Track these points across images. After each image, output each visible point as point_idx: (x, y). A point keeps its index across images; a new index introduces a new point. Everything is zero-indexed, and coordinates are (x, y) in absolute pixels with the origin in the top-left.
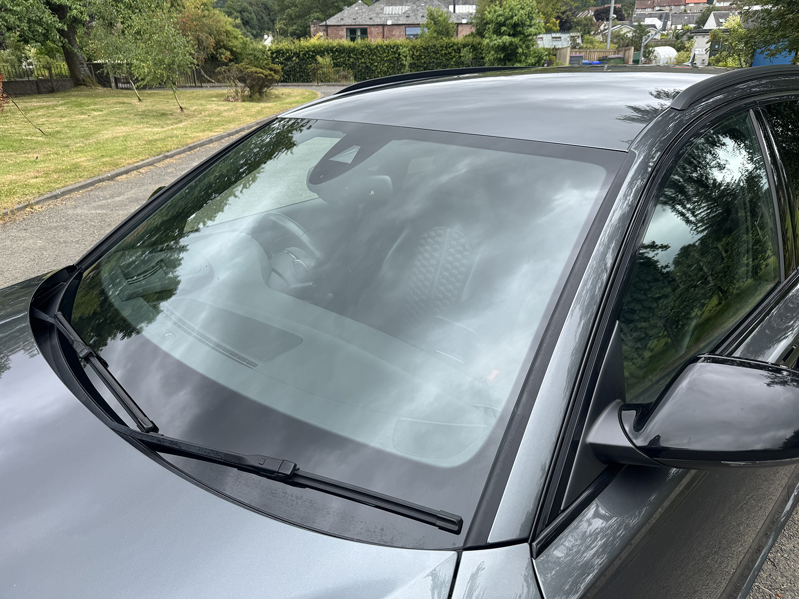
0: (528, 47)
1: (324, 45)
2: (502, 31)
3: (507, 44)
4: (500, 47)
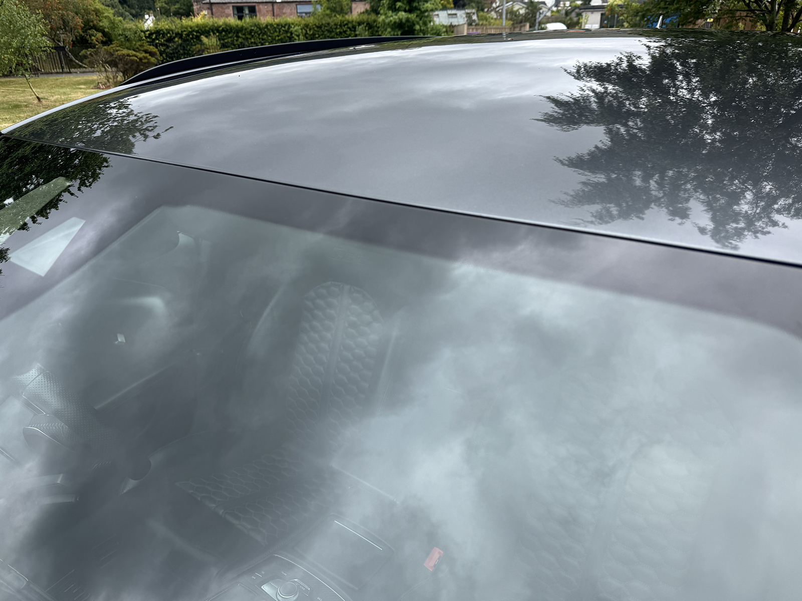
0: (425, 24)
1: (209, 24)
2: (397, 7)
3: (404, 21)
4: (397, 24)
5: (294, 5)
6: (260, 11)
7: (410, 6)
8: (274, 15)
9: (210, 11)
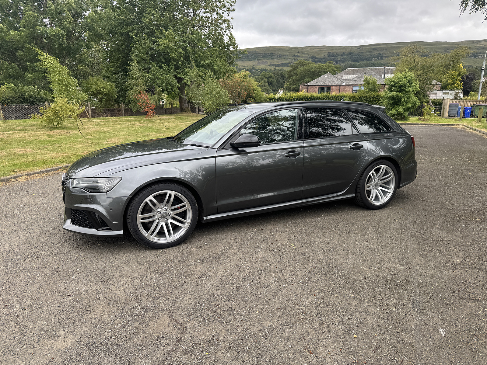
2: (393, 89)
3: (395, 96)
4: (391, 98)
5: (352, 86)
6: (333, 89)
7: (400, 89)
8: (339, 92)
9: (307, 89)
